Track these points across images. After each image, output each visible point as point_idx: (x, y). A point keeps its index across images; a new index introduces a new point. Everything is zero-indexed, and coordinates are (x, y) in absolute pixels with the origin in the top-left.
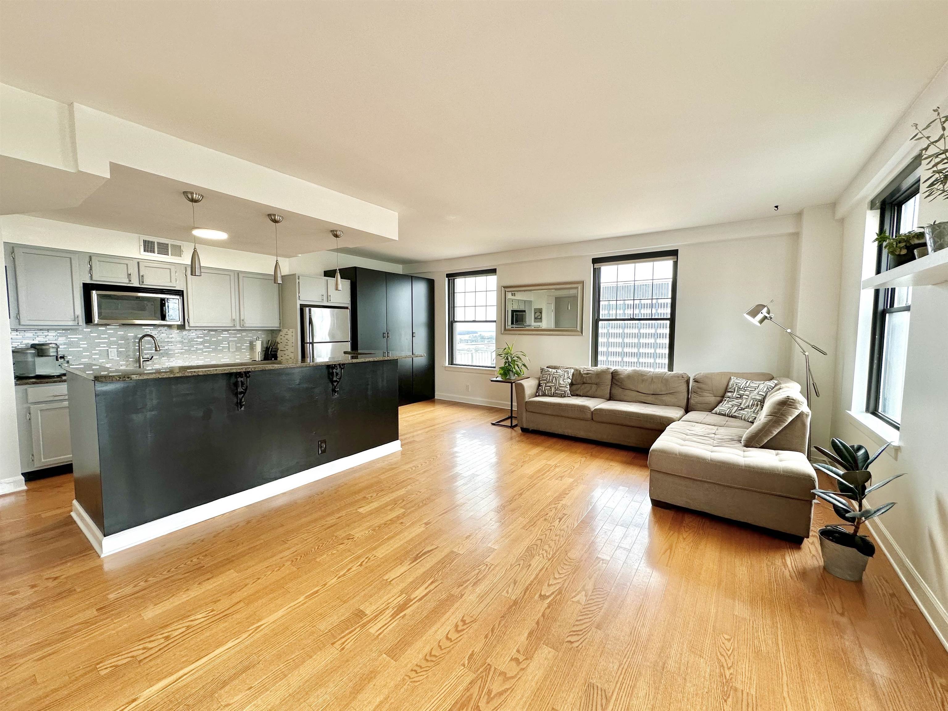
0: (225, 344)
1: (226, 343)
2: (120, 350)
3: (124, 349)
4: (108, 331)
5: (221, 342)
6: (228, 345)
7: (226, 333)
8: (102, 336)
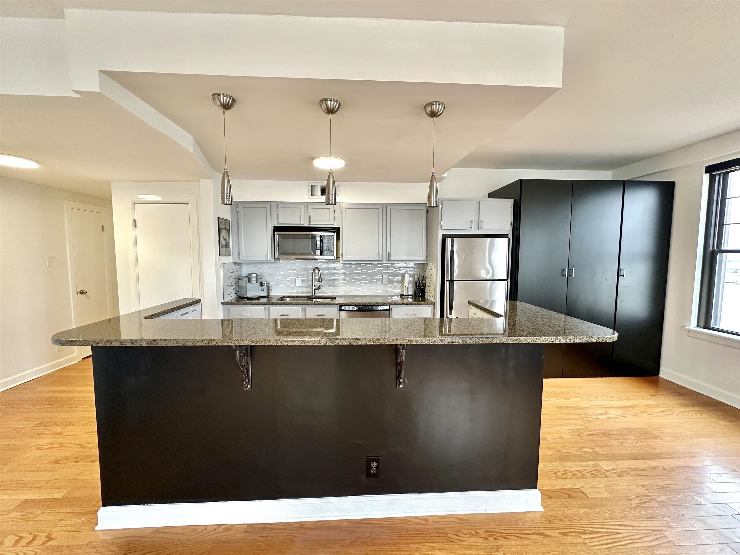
0: (379, 277)
1: (380, 275)
2: (303, 279)
3: (305, 279)
4: (296, 264)
5: (376, 274)
6: (382, 278)
7: (381, 266)
8: (293, 268)
